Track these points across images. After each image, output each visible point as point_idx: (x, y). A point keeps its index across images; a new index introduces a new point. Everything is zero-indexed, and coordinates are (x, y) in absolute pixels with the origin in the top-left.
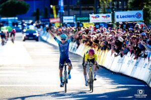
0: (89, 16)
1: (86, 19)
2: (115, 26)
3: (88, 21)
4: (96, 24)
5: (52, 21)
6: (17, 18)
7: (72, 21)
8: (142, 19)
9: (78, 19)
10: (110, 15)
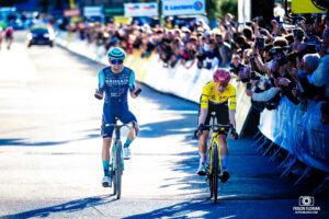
0: (122, 7)
1: (119, 10)
2: (163, 22)
3: (122, 14)
4: (135, 18)
5: (67, 13)
6: (13, 9)
7: (98, 14)
8: (203, 11)
9: (108, 10)
10: (156, 5)
